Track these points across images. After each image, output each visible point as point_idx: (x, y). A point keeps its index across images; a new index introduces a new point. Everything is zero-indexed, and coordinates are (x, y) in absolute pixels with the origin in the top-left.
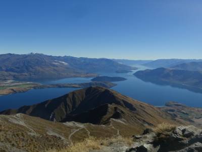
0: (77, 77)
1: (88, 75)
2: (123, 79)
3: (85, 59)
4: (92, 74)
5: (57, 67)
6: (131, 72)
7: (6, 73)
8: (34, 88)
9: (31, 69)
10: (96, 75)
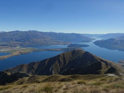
0: (59, 44)
1: (65, 43)
3: (63, 34)
4: (68, 43)
5: (46, 38)
6: (92, 41)
7: (15, 42)
8: (33, 51)
9: (30, 40)
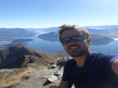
2: (32, 40)
10: (14, 38)
